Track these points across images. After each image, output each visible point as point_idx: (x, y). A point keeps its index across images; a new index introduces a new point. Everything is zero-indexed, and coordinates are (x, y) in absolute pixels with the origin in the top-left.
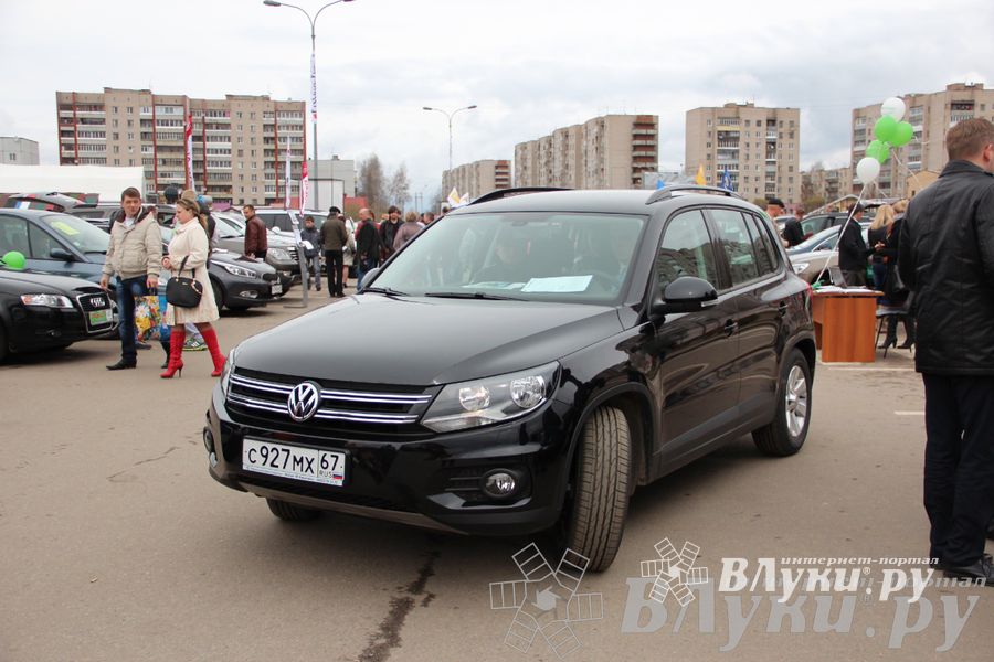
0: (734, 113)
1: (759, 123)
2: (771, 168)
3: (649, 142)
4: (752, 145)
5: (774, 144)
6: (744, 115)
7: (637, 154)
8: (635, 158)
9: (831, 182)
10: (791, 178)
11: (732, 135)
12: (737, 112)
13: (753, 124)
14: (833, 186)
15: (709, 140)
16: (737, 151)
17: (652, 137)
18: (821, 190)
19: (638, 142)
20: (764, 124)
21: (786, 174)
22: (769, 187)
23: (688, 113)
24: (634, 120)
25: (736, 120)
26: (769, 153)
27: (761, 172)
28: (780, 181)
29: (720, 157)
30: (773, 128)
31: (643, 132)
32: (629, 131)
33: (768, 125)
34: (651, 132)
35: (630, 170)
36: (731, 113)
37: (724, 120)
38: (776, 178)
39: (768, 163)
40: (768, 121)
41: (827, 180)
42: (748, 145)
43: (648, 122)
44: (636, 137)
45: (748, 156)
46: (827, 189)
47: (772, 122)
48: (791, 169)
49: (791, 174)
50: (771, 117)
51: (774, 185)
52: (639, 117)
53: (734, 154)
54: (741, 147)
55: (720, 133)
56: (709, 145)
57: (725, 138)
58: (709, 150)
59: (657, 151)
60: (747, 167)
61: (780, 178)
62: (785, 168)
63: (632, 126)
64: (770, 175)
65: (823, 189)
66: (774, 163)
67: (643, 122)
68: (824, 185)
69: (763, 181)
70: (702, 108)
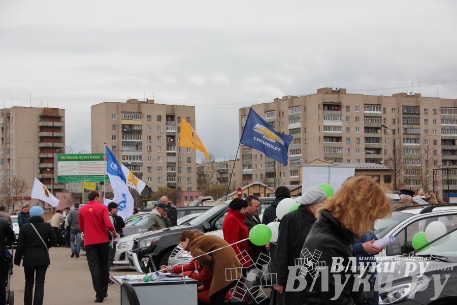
0: (136, 108)
1: (159, 118)
2: (171, 159)
3: (56, 134)
4: (154, 139)
5: (173, 137)
6: (146, 111)
7: (43, 145)
8: (42, 149)
9: (222, 172)
10: (189, 168)
11: (135, 128)
12: (139, 107)
13: (154, 118)
14: (224, 176)
15: (114, 133)
16: (141, 143)
17: (59, 129)
18: (213, 180)
19: (45, 134)
20: (164, 119)
21: (185, 165)
22: (170, 176)
23: (93, 107)
24: (41, 113)
25: (139, 114)
26: (169, 146)
27: (163, 162)
28: (179, 172)
29: (125, 148)
30: (172, 123)
31: (50, 124)
32: (36, 123)
33: (167, 120)
34: (57, 124)
35: (37, 161)
36: (133, 109)
37: (127, 114)
38: (177, 168)
39: (169, 154)
40: (167, 116)
41: (218, 171)
42: (150, 138)
43: (54, 115)
44: (42, 128)
45: (150, 147)
46: (218, 179)
47: (171, 117)
48: (189, 160)
49: (189, 165)
50: (170, 112)
51: (174, 175)
52: (45, 110)
53: (138, 146)
54: (144, 139)
55: (124, 126)
56: (113, 137)
57: (129, 131)
58: (114, 142)
59: (64, 143)
60: (149, 158)
61: (179, 168)
62: (184, 159)
63: (39, 119)
64: (170, 165)
65: (214, 179)
66: (174, 154)
67: (49, 115)
68: (216, 176)
69: (165, 171)
70: (106, 103)
